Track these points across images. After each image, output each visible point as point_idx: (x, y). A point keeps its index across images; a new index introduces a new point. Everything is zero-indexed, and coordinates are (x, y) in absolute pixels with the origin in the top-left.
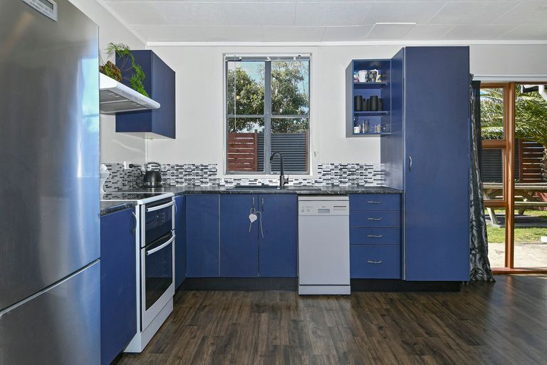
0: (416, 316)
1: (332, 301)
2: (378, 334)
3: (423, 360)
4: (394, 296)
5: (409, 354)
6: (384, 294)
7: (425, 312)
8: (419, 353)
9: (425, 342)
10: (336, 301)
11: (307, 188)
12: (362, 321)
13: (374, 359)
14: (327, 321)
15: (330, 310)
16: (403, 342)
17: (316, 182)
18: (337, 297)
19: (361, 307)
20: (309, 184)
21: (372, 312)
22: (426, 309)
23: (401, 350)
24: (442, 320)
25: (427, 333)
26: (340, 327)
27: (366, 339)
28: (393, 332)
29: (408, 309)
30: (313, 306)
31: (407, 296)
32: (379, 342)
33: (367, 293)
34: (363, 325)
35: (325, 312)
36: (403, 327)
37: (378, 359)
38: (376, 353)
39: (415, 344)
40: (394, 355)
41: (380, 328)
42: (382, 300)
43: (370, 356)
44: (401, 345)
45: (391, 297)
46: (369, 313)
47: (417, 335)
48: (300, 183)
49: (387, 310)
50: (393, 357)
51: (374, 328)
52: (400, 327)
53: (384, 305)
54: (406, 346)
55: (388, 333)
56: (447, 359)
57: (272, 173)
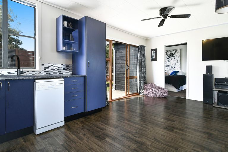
0: (94, 125)
1: (56, 131)
2: (85, 138)
3: (106, 141)
4: (82, 119)
5: (100, 141)
6: (77, 120)
7: (96, 122)
8: (103, 138)
9: (103, 133)
10: (58, 130)
11: (35, 76)
12: (75, 135)
13: (90, 149)
14: (59, 142)
15: (57, 136)
16: (96, 137)
17: (40, 73)
18: (58, 128)
19: (71, 129)
20: (36, 74)
21: (77, 129)
22: (96, 121)
23: (97, 141)
24: (103, 123)
25: (101, 130)
26: (67, 142)
27: (81, 142)
28: (90, 134)
29: (90, 123)
30: (48, 138)
31: (87, 118)
32: (87, 141)
33: (70, 122)
34: (77, 137)
35: (56, 138)
36: (92, 131)
37: (91, 149)
38: (89, 147)
39: (100, 136)
40: (96, 144)
41: (84, 135)
42: (78, 123)
43: (87, 149)
44: (96, 138)
45: (81, 120)
46: (76, 130)
47: (98, 132)
48: (30, 73)
49: (82, 126)
50: (96, 145)
51: (82, 136)
52: (91, 131)
53: (80, 124)
54: (97, 138)
55: (89, 136)
56: (112, 136)
57: (9, 68)
